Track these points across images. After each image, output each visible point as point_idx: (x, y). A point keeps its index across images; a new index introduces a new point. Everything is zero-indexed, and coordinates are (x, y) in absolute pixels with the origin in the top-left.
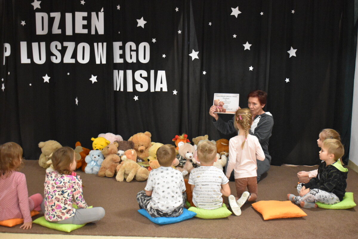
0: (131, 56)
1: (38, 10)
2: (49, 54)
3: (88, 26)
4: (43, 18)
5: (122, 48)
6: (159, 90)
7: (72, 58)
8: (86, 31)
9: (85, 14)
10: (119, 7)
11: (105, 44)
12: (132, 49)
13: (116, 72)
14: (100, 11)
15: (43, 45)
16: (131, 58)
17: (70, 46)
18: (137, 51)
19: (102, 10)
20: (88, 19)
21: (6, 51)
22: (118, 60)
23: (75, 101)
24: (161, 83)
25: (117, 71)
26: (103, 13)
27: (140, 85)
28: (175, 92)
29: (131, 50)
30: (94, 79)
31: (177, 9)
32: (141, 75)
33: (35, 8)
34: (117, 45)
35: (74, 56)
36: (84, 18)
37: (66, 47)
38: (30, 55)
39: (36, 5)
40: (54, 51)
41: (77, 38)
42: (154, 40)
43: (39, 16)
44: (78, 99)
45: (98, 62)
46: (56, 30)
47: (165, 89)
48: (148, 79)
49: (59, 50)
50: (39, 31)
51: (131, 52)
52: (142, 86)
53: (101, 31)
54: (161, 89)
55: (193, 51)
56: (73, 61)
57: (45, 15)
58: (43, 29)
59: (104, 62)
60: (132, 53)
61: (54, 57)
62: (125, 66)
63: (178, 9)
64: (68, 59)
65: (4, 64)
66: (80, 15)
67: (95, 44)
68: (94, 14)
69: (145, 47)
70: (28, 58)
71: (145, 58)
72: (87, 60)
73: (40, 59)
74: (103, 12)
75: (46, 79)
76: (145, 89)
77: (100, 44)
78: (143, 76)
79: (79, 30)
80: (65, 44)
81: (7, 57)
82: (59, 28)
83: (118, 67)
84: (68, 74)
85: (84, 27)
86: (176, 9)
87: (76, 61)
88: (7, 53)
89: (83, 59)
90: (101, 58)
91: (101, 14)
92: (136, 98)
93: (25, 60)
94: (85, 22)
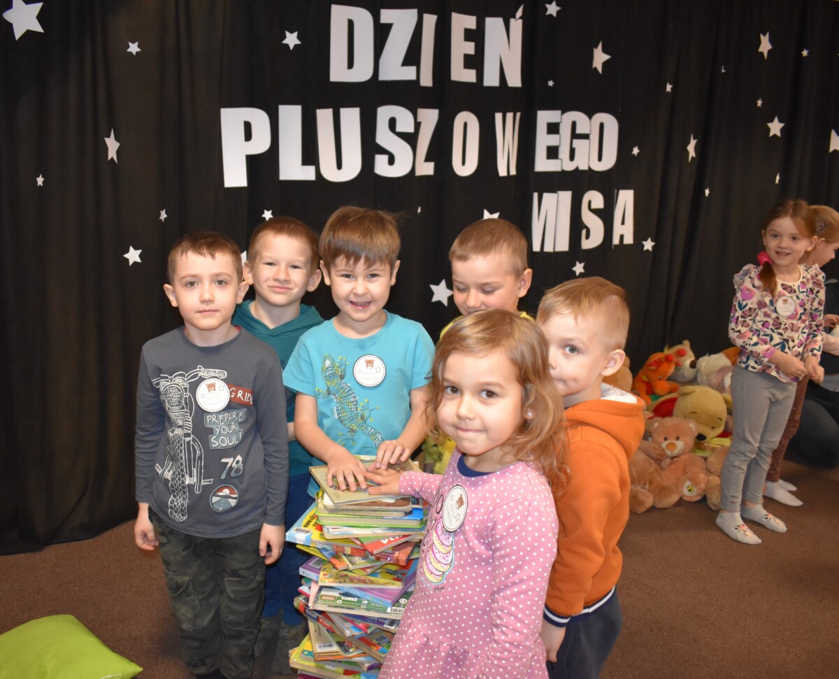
0: (572, 151)
2: (370, 148)
3: (475, 62)
4: (351, 23)
6: (619, 242)
8: (471, 76)
9: (471, 22)
10: (552, 9)
14: (514, 17)
15: (351, 117)
16: (572, 158)
19: (519, 13)
20: (478, 36)
21: (248, 138)
22: (543, 163)
24: (623, 223)
26: (520, 21)
27: (586, 231)
28: (648, 245)
29: (573, 136)
32: (590, 204)
34: (544, 119)
36: (468, 35)
37: (421, 125)
40: (384, 137)
45: (502, 170)
46: (398, 70)
47: (629, 240)
50: (339, 72)
51: (574, 141)
52: (588, 234)
54: (622, 237)
55: (692, 138)
57: (362, 16)
58: (351, 65)
59: (513, 169)
60: (577, 143)
61: (385, 158)
66: (460, 24)
67: (498, 117)
69: (602, 125)
71: (601, 158)
72: (472, 165)
73: (339, 166)
74: (520, 18)
77: (509, 116)
78: (593, 207)
80: (421, 115)
82: (406, 63)
84: (419, 210)
85: (468, 62)
89: (464, 161)
90: (509, 157)
91: (517, 25)
94: (470, 48)
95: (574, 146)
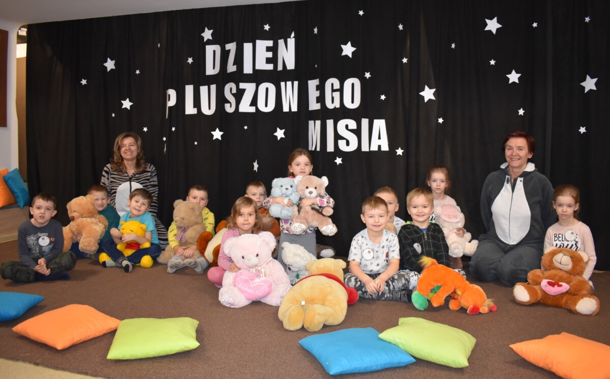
0: (333, 98)
1: (209, 42)
2: (221, 100)
3: (273, 60)
4: (214, 51)
5: (321, 88)
6: (376, 149)
7: (251, 105)
8: (270, 67)
9: (270, 43)
10: (316, 30)
11: (296, 83)
12: (335, 88)
13: (311, 123)
14: (290, 37)
15: (213, 87)
16: (333, 102)
17: (249, 88)
18: (341, 90)
19: (293, 35)
20: (274, 49)
21: (169, 100)
22: (314, 106)
23: (253, 167)
24: (379, 138)
25: (313, 121)
26: (294, 39)
27: (345, 141)
28: (400, 152)
29: (333, 91)
30: (280, 134)
31: (401, 27)
32: (347, 126)
33: (205, 40)
34: (313, 84)
35: (254, 102)
36: (268, 49)
37: (244, 90)
38: (197, 103)
39: (207, 34)
40: (228, 96)
41: (258, 77)
42: (368, 75)
43: (210, 49)
44: (258, 164)
45: (286, 109)
46: (231, 68)
47: (385, 148)
48: (357, 132)
49: (233, 95)
50: (210, 70)
51: (333, 93)
52: (348, 144)
53: (291, 65)
54: (379, 147)
55: (426, 87)
56: (252, 110)
57: (217, 48)
58: (214, 68)
59: (295, 109)
61: (229, 105)
62: (324, 114)
63: (403, 27)
64: (245, 107)
65: (167, 117)
66: (262, 45)
67: (283, 84)
68: (281, 42)
69: (353, 85)
70: (194, 107)
71: (353, 102)
72: (271, 107)
73: (210, 109)
74: (293, 37)
75: (217, 134)
76: (353, 147)
77: (289, 83)
78: (349, 128)
79: (262, 65)
80: (242, 86)
81: (170, 108)
82: (234, 65)
83: (314, 115)
84: (246, 127)
85: (268, 61)
86: (399, 26)
87: (257, 109)
88: (172, 102)
89: (266, 105)
90: (290, 103)
91: (291, 42)
92: (339, 161)
93: (190, 110)
94: (270, 55)
95: (333, 96)
